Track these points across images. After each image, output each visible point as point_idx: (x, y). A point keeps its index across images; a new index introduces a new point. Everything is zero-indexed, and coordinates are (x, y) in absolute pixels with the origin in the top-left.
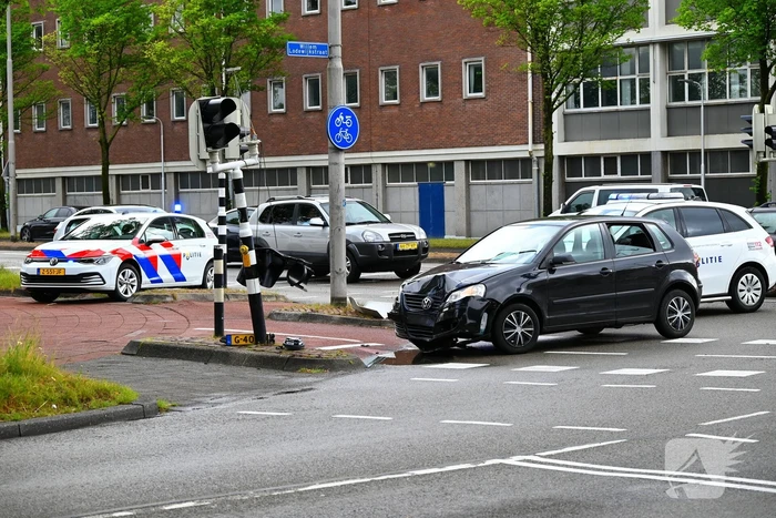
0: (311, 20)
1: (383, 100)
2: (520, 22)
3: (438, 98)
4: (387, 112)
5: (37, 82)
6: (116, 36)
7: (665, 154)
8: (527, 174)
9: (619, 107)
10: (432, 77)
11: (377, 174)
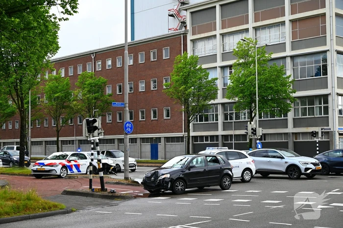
0: (120, 96)
1: (140, 119)
2: (181, 97)
3: (156, 119)
4: (141, 122)
5: (38, 113)
6: (62, 100)
7: (222, 135)
8: (182, 141)
9: (209, 122)
10: (155, 113)
11: (138, 141)
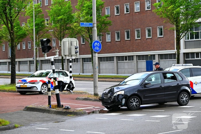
0: (117, 16)
1: (136, 38)
2: (170, 16)
3: (151, 37)
4: (137, 41)
6: (65, 21)
8: (175, 58)
9: (200, 39)
11: (135, 58)
